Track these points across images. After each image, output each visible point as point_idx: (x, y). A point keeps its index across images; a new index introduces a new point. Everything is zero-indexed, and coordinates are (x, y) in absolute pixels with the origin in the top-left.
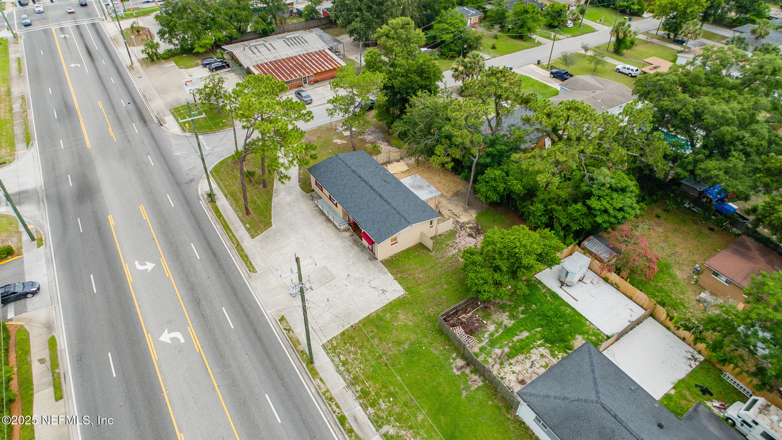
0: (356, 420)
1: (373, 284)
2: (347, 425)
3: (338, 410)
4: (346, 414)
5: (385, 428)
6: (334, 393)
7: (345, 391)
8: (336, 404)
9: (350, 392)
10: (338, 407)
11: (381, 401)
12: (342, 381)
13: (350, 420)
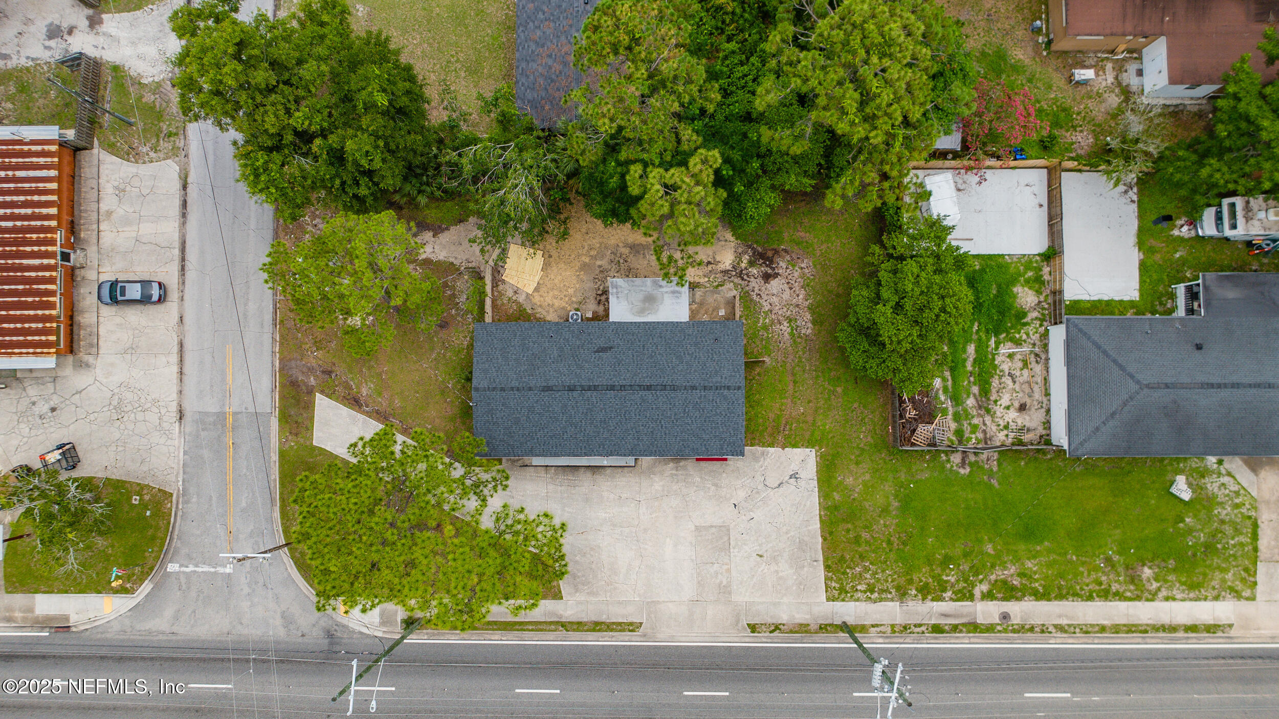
0: (946, 615)
1: (772, 481)
2: (946, 628)
3: (923, 628)
4: (933, 621)
5: (977, 592)
6: (899, 620)
7: (904, 608)
8: (915, 626)
9: (910, 603)
10: (920, 625)
11: (945, 578)
12: (890, 604)
13: (942, 621)
